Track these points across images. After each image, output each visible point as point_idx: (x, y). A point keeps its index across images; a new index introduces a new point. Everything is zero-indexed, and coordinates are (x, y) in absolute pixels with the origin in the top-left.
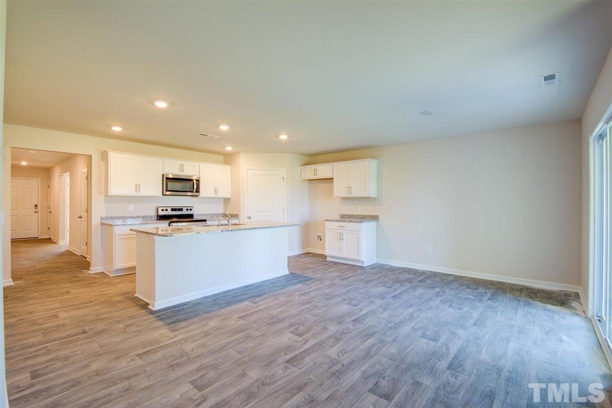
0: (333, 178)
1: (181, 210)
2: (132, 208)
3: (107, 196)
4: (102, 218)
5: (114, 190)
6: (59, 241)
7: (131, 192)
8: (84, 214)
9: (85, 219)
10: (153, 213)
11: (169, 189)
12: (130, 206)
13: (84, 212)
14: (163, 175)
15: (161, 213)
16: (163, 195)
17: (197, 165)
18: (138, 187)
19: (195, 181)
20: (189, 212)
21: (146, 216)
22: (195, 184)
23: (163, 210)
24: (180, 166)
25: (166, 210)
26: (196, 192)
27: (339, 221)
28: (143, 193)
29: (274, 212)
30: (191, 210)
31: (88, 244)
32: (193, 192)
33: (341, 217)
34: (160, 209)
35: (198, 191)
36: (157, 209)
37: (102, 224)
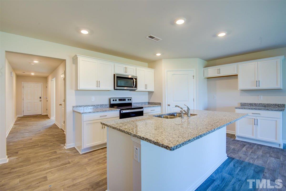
0: (237, 75)
1: (125, 100)
2: (94, 98)
3: (77, 90)
4: (73, 107)
5: (82, 86)
6: (51, 117)
7: (94, 87)
8: (63, 103)
9: (63, 106)
10: (107, 103)
11: (118, 85)
12: (92, 97)
13: (63, 101)
14: (114, 75)
15: (112, 102)
16: (114, 89)
17: (135, 68)
18: (98, 83)
19: (134, 79)
20: (129, 102)
21: (103, 105)
22: (135, 82)
23: (113, 100)
24: (125, 69)
25: (116, 100)
26: (135, 87)
27: (239, 108)
28: (102, 88)
29: (187, 101)
30: (130, 100)
31: (65, 122)
32: (133, 87)
33: (242, 105)
34: (112, 100)
35: (136, 87)
36: (110, 100)
37: (74, 111)
